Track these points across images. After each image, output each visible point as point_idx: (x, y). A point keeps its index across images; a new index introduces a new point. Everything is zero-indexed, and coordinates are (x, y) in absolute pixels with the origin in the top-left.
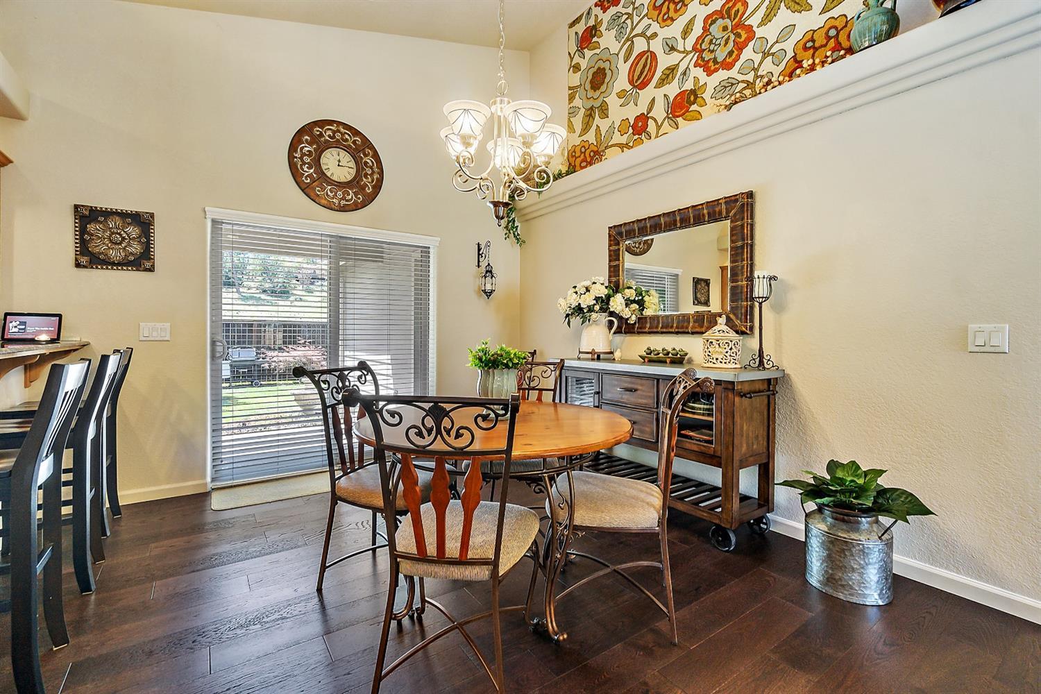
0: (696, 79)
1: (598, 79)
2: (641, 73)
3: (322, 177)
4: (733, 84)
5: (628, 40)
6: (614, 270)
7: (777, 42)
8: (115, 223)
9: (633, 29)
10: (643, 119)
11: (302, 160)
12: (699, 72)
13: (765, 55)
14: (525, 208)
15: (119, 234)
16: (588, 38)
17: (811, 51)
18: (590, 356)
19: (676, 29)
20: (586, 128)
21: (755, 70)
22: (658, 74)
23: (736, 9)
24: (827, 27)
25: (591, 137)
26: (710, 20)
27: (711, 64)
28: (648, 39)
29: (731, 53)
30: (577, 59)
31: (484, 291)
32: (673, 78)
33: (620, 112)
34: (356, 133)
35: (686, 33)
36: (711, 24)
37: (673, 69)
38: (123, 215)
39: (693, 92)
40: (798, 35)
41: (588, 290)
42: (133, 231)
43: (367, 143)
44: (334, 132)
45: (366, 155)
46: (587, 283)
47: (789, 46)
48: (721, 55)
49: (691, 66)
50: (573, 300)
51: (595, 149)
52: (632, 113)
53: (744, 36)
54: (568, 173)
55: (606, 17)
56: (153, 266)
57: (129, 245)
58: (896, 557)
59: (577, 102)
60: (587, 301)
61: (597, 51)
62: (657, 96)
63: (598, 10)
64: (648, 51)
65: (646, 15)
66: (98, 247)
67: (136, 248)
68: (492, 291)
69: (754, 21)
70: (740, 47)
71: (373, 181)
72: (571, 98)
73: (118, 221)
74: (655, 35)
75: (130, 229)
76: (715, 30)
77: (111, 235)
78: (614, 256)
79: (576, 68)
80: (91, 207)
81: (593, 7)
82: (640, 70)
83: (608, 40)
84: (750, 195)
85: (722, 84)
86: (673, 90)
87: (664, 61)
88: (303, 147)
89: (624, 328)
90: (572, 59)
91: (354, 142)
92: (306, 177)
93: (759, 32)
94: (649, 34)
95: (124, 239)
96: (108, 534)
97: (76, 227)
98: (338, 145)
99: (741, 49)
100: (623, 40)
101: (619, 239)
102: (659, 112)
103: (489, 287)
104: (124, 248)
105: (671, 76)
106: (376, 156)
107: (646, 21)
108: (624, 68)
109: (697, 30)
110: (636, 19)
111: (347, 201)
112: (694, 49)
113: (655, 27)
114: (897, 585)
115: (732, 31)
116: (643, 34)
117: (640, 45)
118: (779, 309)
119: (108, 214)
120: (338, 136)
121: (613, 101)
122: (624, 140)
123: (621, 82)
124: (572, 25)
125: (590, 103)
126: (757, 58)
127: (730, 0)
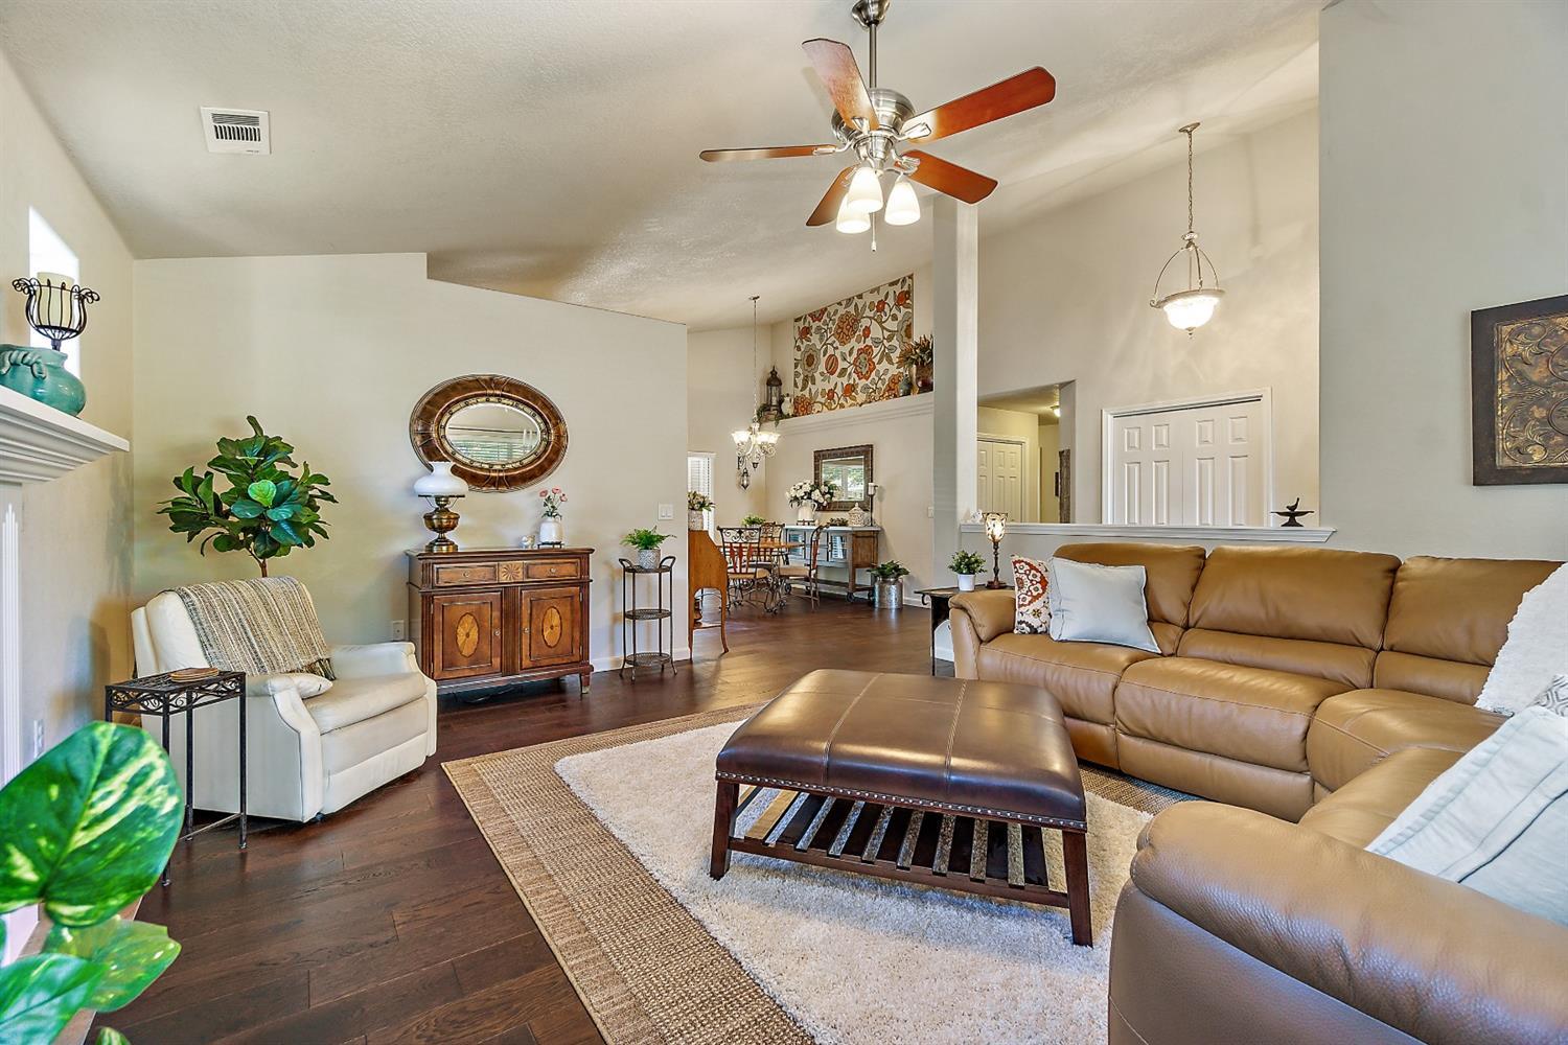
0: (854, 380)
1: (810, 360)
2: (831, 366)
4: (868, 389)
5: (825, 344)
6: (817, 476)
7: (883, 375)
9: (827, 339)
10: (832, 392)
12: (854, 376)
13: (880, 379)
16: (805, 332)
17: (892, 387)
18: (802, 523)
19: (846, 349)
20: (803, 389)
21: (876, 386)
22: (838, 370)
23: (869, 351)
24: (898, 377)
25: (806, 393)
26: (861, 351)
27: (860, 374)
28: (834, 349)
29: (868, 372)
30: (799, 343)
31: (742, 485)
32: (845, 375)
33: (821, 385)
35: (850, 353)
36: (860, 354)
37: (845, 370)
39: (853, 386)
40: (889, 375)
41: (801, 487)
46: (801, 484)
47: (887, 377)
48: (863, 371)
49: (853, 371)
50: (793, 493)
51: (809, 402)
52: (828, 387)
53: (872, 366)
54: (793, 416)
55: (815, 325)
59: (799, 369)
60: (800, 494)
61: (809, 343)
62: (838, 382)
63: (809, 319)
64: (834, 355)
65: (834, 335)
69: (875, 361)
70: (872, 371)
72: (796, 367)
74: (837, 348)
76: (861, 357)
78: (817, 468)
79: (799, 348)
81: (807, 316)
82: (830, 364)
83: (815, 339)
84: (871, 446)
85: (865, 387)
86: (845, 380)
87: (842, 365)
89: (821, 508)
90: (796, 342)
93: (877, 367)
94: (834, 346)
100: (822, 344)
101: (820, 459)
102: (839, 391)
103: (745, 483)
105: (844, 373)
107: (833, 338)
108: (823, 360)
109: (855, 355)
110: (829, 335)
112: (854, 363)
113: (837, 344)
114: (903, 607)
115: (867, 361)
116: (831, 344)
117: (831, 351)
118: (881, 499)
121: (818, 376)
122: (823, 400)
123: (822, 368)
124: (796, 320)
125: (806, 373)
126: (877, 379)
127: (867, 345)
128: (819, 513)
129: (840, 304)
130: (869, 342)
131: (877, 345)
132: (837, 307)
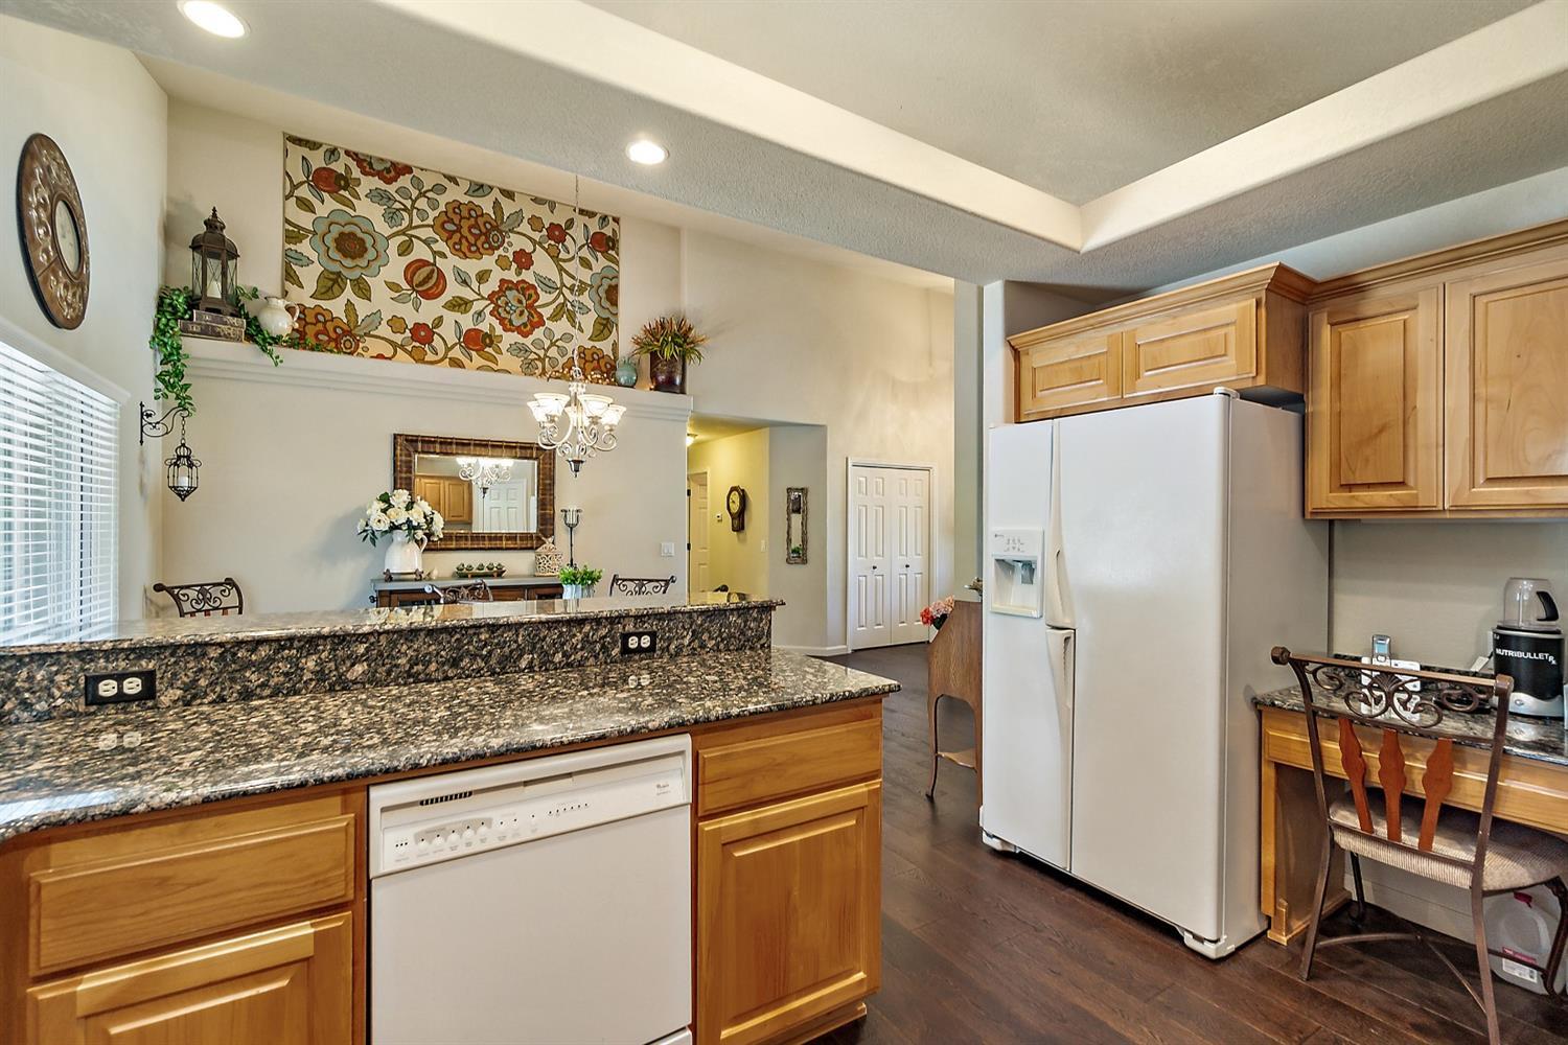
0: (492, 327)
1: (351, 244)
2: (424, 281)
4: (526, 350)
5: (403, 233)
7: (561, 340)
9: (411, 227)
10: (426, 330)
12: (496, 323)
13: (553, 343)
16: (329, 182)
17: (585, 361)
18: (414, 576)
19: (472, 267)
20: (325, 295)
21: (545, 350)
22: (448, 296)
23: (529, 292)
24: (594, 351)
25: (336, 307)
26: (507, 285)
27: (506, 322)
28: (435, 253)
29: (525, 325)
30: (305, 193)
31: (175, 488)
32: (466, 312)
33: (390, 305)
35: (480, 278)
36: (506, 288)
37: (466, 304)
39: (488, 336)
40: (575, 344)
47: (569, 347)
48: (517, 322)
49: (487, 311)
51: (346, 328)
52: (410, 315)
53: (536, 319)
55: (366, 182)
59: (308, 251)
61: (350, 211)
62: (445, 316)
63: (346, 160)
64: (434, 265)
65: (432, 226)
68: (191, 490)
69: (546, 312)
70: (535, 326)
72: (292, 238)
74: (443, 255)
76: (512, 295)
81: (340, 151)
82: (422, 278)
83: (368, 210)
85: (517, 345)
86: (466, 321)
87: (453, 289)
90: (295, 186)
93: (548, 324)
94: (435, 247)
99: (533, 327)
100: (395, 229)
101: (411, 449)
102: (448, 334)
103: (184, 482)
105: (463, 307)
107: (431, 233)
108: (398, 259)
109: (492, 286)
110: (417, 220)
112: (490, 297)
113: (441, 246)
115: (525, 308)
116: (425, 242)
117: (421, 252)
121: (378, 286)
123: (393, 273)
124: (296, 142)
125: (333, 266)
126: (547, 342)
127: (523, 281)
129: (450, 179)
130: (528, 276)
131: (548, 290)
132: (445, 182)
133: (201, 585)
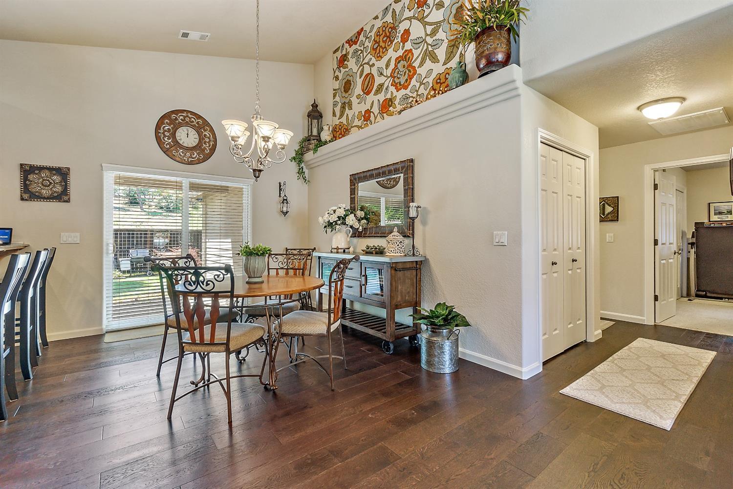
0: (392, 93)
1: (347, 86)
2: (368, 86)
3: (177, 144)
4: (408, 98)
5: (361, 65)
6: (352, 200)
7: (425, 77)
8: (45, 175)
9: (363, 60)
10: (368, 112)
11: (164, 135)
12: (392, 89)
13: (421, 84)
14: (309, 161)
15: (48, 181)
16: (342, 61)
17: (439, 85)
18: (336, 250)
19: (382, 63)
20: (341, 116)
21: (417, 91)
22: (375, 88)
23: (408, 56)
24: (445, 73)
25: (343, 120)
26: (398, 60)
27: (398, 85)
28: (371, 67)
29: (406, 80)
30: (337, 73)
31: (282, 212)
32: (382, 91)
33: (358, 108)
34: (199, 117)
35: (387, 66)
36: (398, 63)
37: (382, 85)
38: (50, 169)
39: (390, 100)
40: (434, 75)
41: (335, 211)
42: (57, 178)
43: (206, 123)
44: (185, 117)
45: (205, 131)
46: (334, 208)
47: (430, 80)
48: (402, 81)
49: (390, 85)
50: (326, 218)
51: (346, 127)
52: (363, 108)
53: (412, 72)
54: (330, 141)
55: (351, 50)
56: (69, 199)
57: (54, 187)
58: (460, 349)
59: (337, 99)
60: (334, 218)
61: (347, 70)
62: (375, 100)
63: (347, 46)
64: (371, 73)
65: (370, 52)
66: (34, 188)
67: (59, 189)
68: (287, 212)
69: (416, 64)
71: (209, 146)
72: (334, 96)
73: (48, 173)
74: (373, 65)
75: (55, 177)
76: (400, 66)
77: (43, 181)
78: (353, 192)
79: (337, 78)
80: (31, 165)
81: (345, 43)
82: (367, 84)
83: (352, 64)
84: (412, 161)
85: (404, 97)
86: (381, 97)
87: (379, 80)
88: (165, 127)
89: (357, 234)
90: (335, 72)
91: (198, 123)
92: (166, 145)
93: (419, 71)
94: (371, 63)
95: (51, 183)
96: (40, 355)
97: (21, 177)
98: (187, 124)
99: (411, 79)
100: (359, 65)
101: (355, 182)
102: (376, 110)
103: (285, 209)
104: (51, 189)
105: (381, 89)
106: (212, 130)
107: (369, 56)
108: (359, 81)
109: (392, 66)
110: (365, 54)
111: (192, 158)
112: (391, 75)
113: (373, 61)
114: (460, 363)
115: (407, 68)
116: (368, 63)
117: (367, 69)
118: (424, 223)
119: (41, 169)
120: (187, 119)
121: (354, 100)
122: (359, 124)
123: (358, 90)
124: (335, 52)
125: (344, 100)
126: (418, 85)
127: (406, 51)
128: (355, 240)
129: (376, 18)
130: (408, 46)
131: (418, 45)
132: (374, 22)
133: (300, 249)
